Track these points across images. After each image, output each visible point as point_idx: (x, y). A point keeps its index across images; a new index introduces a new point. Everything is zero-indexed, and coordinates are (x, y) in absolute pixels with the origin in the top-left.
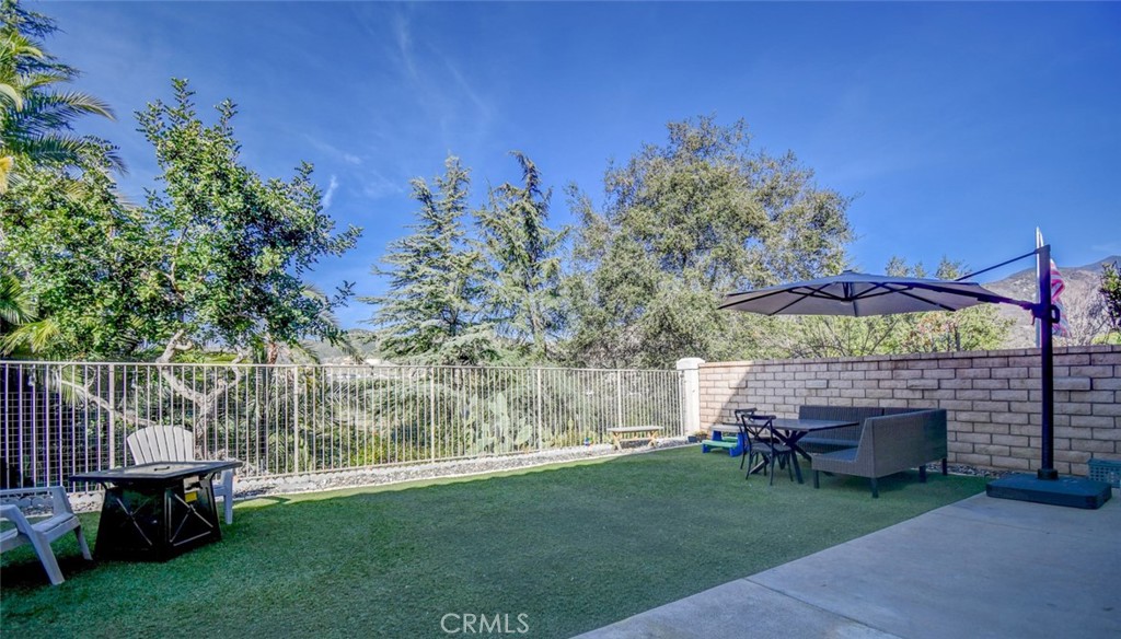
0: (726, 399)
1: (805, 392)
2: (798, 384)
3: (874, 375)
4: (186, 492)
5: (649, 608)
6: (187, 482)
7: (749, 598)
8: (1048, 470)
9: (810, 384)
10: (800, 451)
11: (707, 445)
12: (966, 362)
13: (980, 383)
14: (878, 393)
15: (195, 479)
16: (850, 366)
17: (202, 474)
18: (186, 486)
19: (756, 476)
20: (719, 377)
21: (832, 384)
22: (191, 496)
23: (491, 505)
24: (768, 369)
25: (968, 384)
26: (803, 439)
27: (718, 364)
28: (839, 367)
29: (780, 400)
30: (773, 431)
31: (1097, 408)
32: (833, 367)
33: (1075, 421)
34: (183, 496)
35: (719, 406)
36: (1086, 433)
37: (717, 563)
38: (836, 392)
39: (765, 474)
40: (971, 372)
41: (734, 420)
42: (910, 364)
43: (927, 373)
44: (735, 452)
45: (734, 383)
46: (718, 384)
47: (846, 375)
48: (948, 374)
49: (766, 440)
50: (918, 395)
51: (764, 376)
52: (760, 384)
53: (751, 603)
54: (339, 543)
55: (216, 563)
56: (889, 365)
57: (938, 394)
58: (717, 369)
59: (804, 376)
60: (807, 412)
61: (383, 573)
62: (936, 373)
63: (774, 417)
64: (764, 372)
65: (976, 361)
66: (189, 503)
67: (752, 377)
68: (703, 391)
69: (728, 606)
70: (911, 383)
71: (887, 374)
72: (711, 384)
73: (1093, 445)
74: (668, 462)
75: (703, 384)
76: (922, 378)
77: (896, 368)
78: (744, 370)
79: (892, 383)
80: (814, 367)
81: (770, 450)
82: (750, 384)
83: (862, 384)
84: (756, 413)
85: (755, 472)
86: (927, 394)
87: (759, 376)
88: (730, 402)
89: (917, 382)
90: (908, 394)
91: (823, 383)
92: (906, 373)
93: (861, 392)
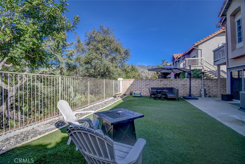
0: (129, 86)
1: (145, 85)
2: (144, 84)
3: (157, 82)
8: (190, 95)
9: (146, 84)
11: (134, 95)
12: (171, 80)
13: (173, 84)
14: (158, 85)
16: (153, 81)
20: (127, 82)
21: (151, 84)
24: (138, 81)
25: (171, 84)
27: (127, 79)
28: (152, 81)
29: (141, 86)
31: (187, 87)
32: (151, 81)
33: (184, 89)
35: (127, 88)
38: (151, 85)
40: (172, 82)
42: (163, 80)
43: (165, 82)
44: (140, 97)
45: (131, 83)
46: (127, 83)
47: (153, 82)
48: (169, 82)
50: (164, 85)
51: (137, 82)
52: (137, 84)
56: (160, 81)
57: (167, 85)
58: (127, 81)
59: (145, 82)
62: (167, 82)
64: (137, 81)
65: (172, 80)
67: (135, 82)
68: (123, 85)
70: (163, 83)
71: (159, 82)
72: (126, 83)
75: (123, 83)
76: (165, 83)
77: (161, 81)
78: (133, 81)
79: (160, 84)
80: (147, 81)
82: (134, 84)
83: (155, 84)
86: (165, 85)
87: (136, 82)
88: (130, 87)
89: (164, 83)
90: (163, 85)
91: (149, 84)
92: (162, 82)
93: (155, 85)
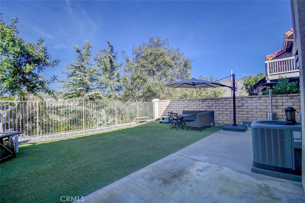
0: (165, 109)
1: (183, 107)
2: (182, 105)
3: (199, 103)
4: (4, 142)
5: (152, 163)
6: (4, 139)
7: (175, 158)
8: (235, 124)
9: (185, 105)
10: (183, 122)
11: (161, 121)
12: (218, 100)
13: (221, 105)
14: (199, 107)
15: (7, 138)
16: (193, 101)
17: (9, 136)
18: (4, 141)
19: (173, 128)
20: (163, 104)
21: (190, 105)
22: (5, 143)
23: (104, 141)
24: (175, 102)
25: (218, 105)
26: (184, 119)
27: (163, 100)
28: (191, 101)
29: (178, 109)
30: (177, 117)
31: (244, 110)
32: (190, 101)
33: (240, 113)
34: (3, 144)
35: (163, 111)
36: (242, 116)
37: (167, 150)
38: (190, 107)
39: (175, 128)
40: (219, 102)
41: (168, 115)
42: (206, 100)
43: (210, 103)
44: (168, 123)
45: (167, 105)
46: (163, 106)
47: (193, 103)
48: (214, 103)
49: (176, 119)
50: (208, 107)
51: (174, 103)
52: (173, 105)
53: (176, 159)
54: (57, 155)
55: (16, 165)
56: (202, 101)
57: (212, 107)
58: (163, 102)
59: (183, 103)
60: (184, 112)
61: (74, 162)
62: (212, 102)
63: (177, 114)
64: (174, 102)
65: (220, 100)
66: (5, 146)
67: (171, 104)
68: (159, 107)
69: (171, 160)
70: (206, 105)
71: (201, 103)
72: (161, 106)
73: (243, 118)
74: (151, 126)
75: (159, 106)
76: (209, 104)
77: (203, 101)
78: (169, 102)
79: (202, 105)
80: (186, 101)
81: (177, 122)
82: (171, 106)
83: (196, 105)
84: (173, 113)
85: (173, 127)
87: (173, 104)
89: (208, 105)
90: (206, 107)
91: (187, 105)
92: (205, 103)
93: (196, 107)
